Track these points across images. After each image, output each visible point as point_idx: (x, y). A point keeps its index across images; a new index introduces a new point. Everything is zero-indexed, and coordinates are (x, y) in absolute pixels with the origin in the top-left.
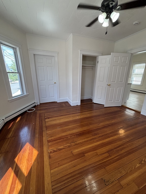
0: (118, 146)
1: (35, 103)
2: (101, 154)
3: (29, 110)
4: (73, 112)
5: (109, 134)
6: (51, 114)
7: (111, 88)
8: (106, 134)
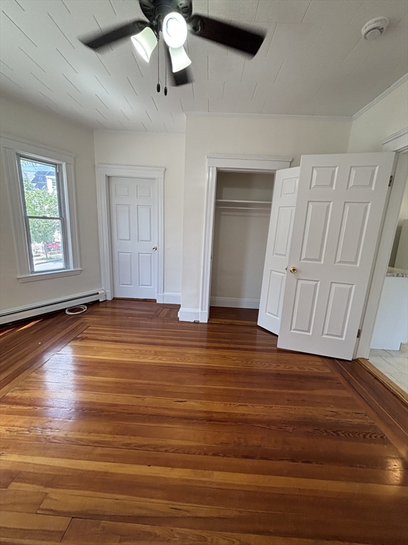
0: (137, 512)
1: (98, 293)
2: (48, 510)
3: (71, 310)
4: (158, 338)
5: (166, 451)
6: (99, 330)
7: (300, 282)
8: (156, 448)
